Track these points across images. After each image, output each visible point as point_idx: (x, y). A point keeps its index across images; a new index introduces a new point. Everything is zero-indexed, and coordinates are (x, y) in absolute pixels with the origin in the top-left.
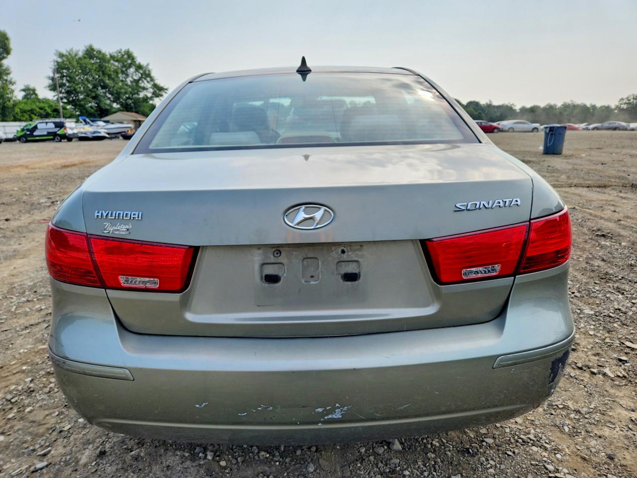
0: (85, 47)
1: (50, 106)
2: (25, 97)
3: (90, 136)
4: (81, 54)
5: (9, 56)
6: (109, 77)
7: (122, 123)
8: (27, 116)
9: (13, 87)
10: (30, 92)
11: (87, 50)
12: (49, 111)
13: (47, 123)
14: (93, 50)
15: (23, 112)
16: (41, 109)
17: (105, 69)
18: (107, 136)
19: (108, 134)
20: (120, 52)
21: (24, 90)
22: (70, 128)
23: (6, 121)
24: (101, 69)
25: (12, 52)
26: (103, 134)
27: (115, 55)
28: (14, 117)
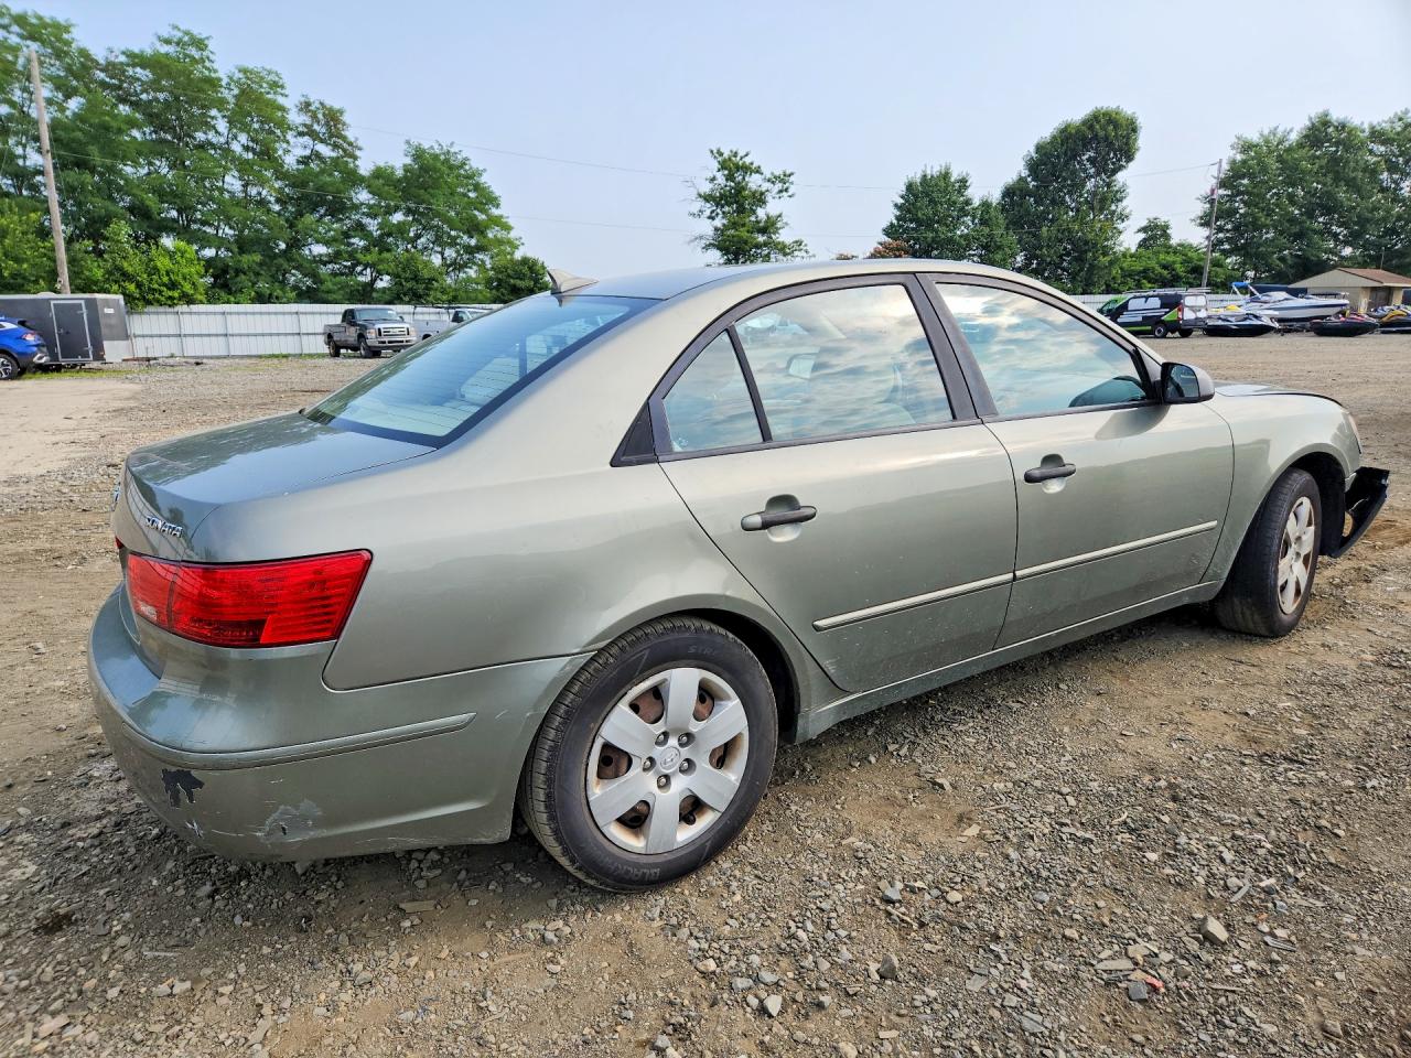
0: (1310, 119)
1: (1187, 261)
2: (1143, 244)
3: (1233, 323)
4: (1294, 137)
5: (1131, 164)
6: (1352, 185)
7: (1335, 295)
8: (1131, 283)
9: (1121, 226)
10: (1155, 233)
11: (1313, 128)
12: (1180, 269)
13: (1147, 298)
14: (1326, 123)
15: (1128, 274)
16: (1165, 267)
17: (1344, 167)
18: (1276, 325)
19: (1280, 320)
20: (1400, 119)
21: (1144, 230)
22: (1192, 308)
23: (1091, 293)
24: (1335, 167)
25: (1138, 156)
26: (1266, 321)
27: (1387, 126)
28: (1108, 286)
